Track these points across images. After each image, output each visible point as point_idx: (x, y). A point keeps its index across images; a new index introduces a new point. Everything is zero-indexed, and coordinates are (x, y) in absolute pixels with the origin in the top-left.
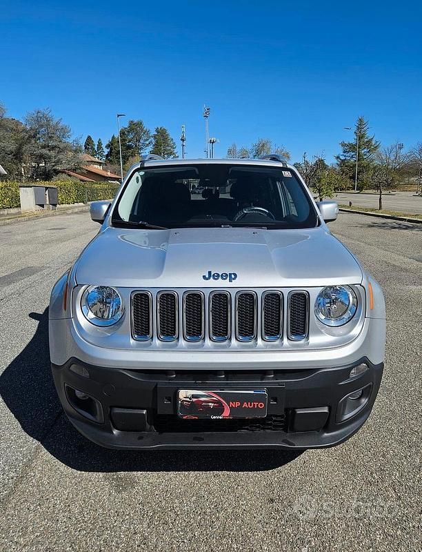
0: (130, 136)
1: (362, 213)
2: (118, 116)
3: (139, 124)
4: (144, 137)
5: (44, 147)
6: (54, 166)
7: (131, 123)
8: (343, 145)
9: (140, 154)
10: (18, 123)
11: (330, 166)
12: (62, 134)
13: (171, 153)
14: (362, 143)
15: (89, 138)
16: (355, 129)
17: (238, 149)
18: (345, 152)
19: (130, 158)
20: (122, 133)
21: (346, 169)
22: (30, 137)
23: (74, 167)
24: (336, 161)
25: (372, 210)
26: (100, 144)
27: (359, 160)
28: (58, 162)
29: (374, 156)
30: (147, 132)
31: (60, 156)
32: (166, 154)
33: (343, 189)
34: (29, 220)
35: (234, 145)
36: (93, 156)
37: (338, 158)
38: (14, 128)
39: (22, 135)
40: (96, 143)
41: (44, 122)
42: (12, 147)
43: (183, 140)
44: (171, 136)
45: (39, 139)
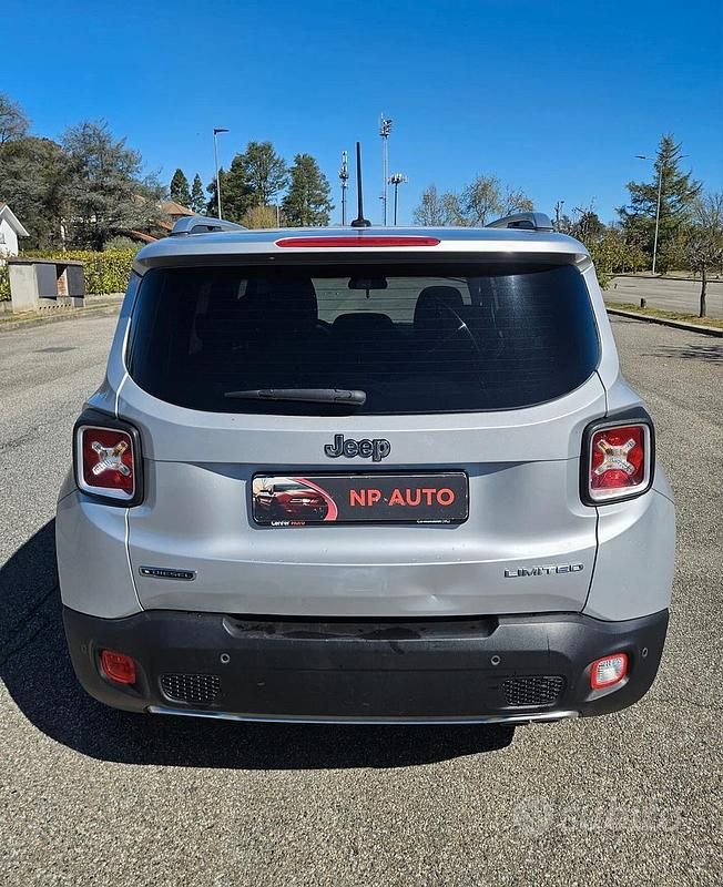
0: (250, 171)
1: (666, 324)
2: (216, 131)
3: (267, 148)
4: (274, 173)
5: (94, 189)
6: (111, 222)
7: (253, 146)
8: (633, 188)
9: (266, 202)
10: (50, 146)
11: (608, 227)
12: (125, 165)
13: (322, 202)
14: (668, 185)
15: (179, 173)
16: (656, 158)
17: (440, 194)
18: (635, 201)
19: (249, 210)
20: (236, 165)
21: (636, 233)
22: (72, 171)
23: (145, 225)
24: (618, 218)
25: (686, 317)
26: (197, 184)
27: (661, 216)
28: (118, 216)
29: (689, 208)
30: (279, 164)
31: (123, 206)
32: (314, 203)
33: (630, 270)
34: (22, 326)
35: (433, 189)
36: (185, 205)
37: (622, 211)
38: (44, 154)
39: (58, 166)
40: (191, 183)
41: (95, 143)
42: (40, 188)
43: (344, 178)
44: (321, 171)
45: (86, 174)
